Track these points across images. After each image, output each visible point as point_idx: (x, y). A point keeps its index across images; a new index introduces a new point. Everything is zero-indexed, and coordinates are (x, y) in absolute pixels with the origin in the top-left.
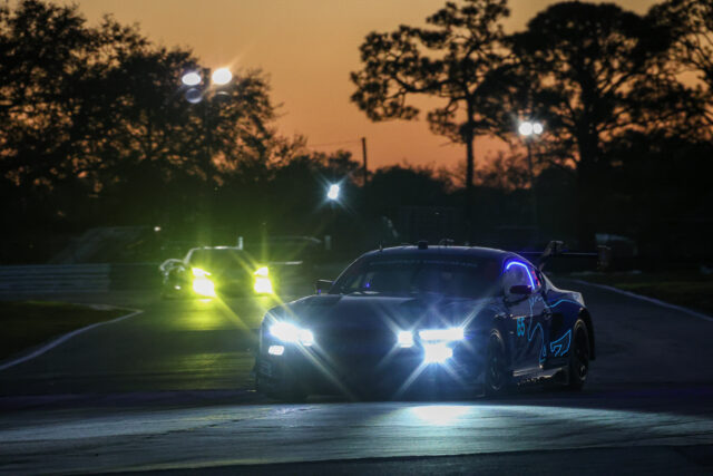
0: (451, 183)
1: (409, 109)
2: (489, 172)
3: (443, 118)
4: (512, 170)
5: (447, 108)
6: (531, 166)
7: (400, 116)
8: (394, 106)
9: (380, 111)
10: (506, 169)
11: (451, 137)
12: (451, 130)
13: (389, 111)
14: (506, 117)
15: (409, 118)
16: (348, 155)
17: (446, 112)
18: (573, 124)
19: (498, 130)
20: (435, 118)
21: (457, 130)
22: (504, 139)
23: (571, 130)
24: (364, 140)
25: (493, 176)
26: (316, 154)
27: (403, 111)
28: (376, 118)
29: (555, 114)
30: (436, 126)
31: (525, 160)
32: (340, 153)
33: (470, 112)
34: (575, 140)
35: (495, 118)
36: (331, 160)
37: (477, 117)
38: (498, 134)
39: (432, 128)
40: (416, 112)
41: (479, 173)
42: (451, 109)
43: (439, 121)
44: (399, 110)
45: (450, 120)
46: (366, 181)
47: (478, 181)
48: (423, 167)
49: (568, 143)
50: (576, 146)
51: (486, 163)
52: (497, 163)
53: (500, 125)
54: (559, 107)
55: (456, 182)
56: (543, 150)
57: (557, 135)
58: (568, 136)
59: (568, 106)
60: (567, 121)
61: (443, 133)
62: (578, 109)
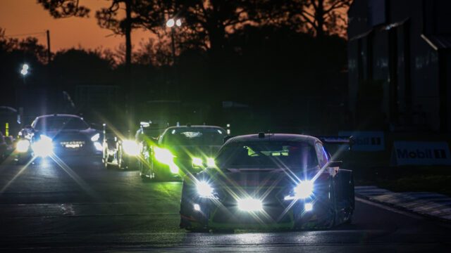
0: (114, 62)
1: (82, 8)
2: (142, 54)
3: (108, 16)
4: (159, 52)
5: (111, 8)
6: (174, 50)
7: (75, 14)
8: (71, 6)
9: (60, 10)
10: (155, 51)
11: (114, 30)
12: (114, 25)
13: (67, 10)
14: (156, 15)
15: (82, 15)
16: (35, 41)
17: (110, 11)
18: (205, 20)
19: (150, 24)
20: (102, 15)
21: (118, 25)
22: (154, 32)
23: (204, 25)
24: (48, 32)
25: (145, 57)
26: (11, 40)
27: (77, 10)
28: (57, 15)
29: (192, 13)
30: (103, 22)
31: (169, 45)
32: (29, 39)
33: (128, 12)
34: (207, 32)
35: (147, 17)
36: (22, 44)
37: (133, 15)
38: (150, 28)
39: (99, 23)
40: (87, 11)
41: (135, 55)
42: (114, 9)
43: (105, 18)
44: (74, 9)
45: (113, 17)
46: (50, 61)
47: (134, 60)
48: (93, 50)
49: (202, 35)
50: (207, 37)
51: (140, 48)
52: (149, 47)
53: (151, 21)
54: (195, 8)
55: (118, 60)
56: (183, 39)
57: (193, 28)
58: (202, 29)
59: (202, 6)
60: (201, 18)
61: (108, 27)
62: (209, 9)
